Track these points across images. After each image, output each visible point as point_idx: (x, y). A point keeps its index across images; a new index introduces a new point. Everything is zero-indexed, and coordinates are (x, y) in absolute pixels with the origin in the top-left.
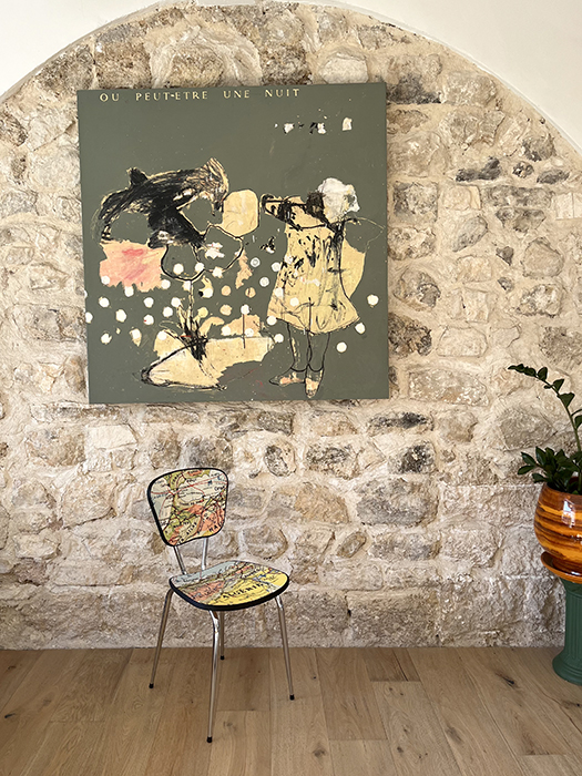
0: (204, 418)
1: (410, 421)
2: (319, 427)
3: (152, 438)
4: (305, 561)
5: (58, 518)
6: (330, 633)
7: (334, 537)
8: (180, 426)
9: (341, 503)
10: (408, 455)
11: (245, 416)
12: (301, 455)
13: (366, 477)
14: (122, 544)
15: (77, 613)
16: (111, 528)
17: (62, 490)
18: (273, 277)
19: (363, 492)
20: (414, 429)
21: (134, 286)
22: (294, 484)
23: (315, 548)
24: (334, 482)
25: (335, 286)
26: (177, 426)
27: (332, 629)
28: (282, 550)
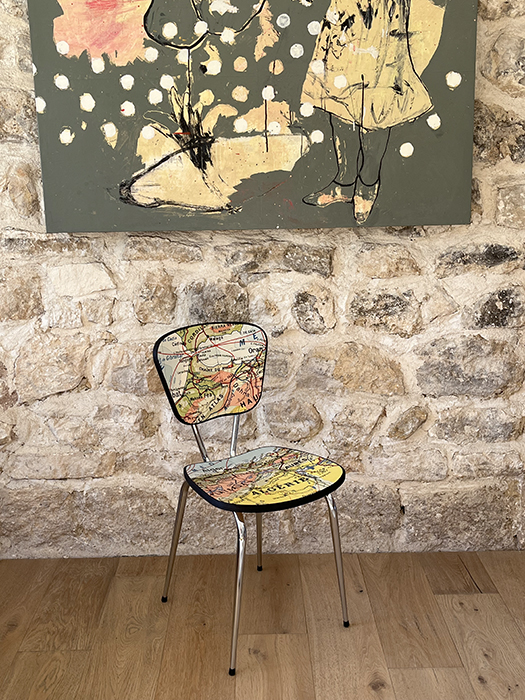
0: (210, 254)
1: (496, 255)
2: (370, 266)
3: (137, 281)
4: (346, 445)
5: (10, 391)
6: (376, 535)
7: (384, 413)
8: (175, 266)
9: (395, 368)
10: (491, 303)
11: (267, 252)
12: (343, 304)
13: (431, 333)
14: (100, 425)
15: (43, 514)
16: (83, 405)
17: (14, 354)
18: (310, 43)
19: (426, 353)
20: (500, 268)
21: (105, 57)
22: (333, 345)
23: (360, 427)
24: (387, 340)
25: (399, 57)
26: (171, 265)
27: (380, 530)
28: (315, 430)
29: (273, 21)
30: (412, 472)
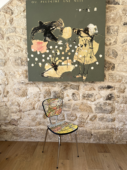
0: (57, 86)
1: (109, 87)
2: (86, 89)
3: (44, 90)
4: (81, 122)
5: (21, 110)
7: (89, 116)
8: (51, 88)
9: (90, 107)
10: (108, 96)
11: (67, 86)
12: (81, 95)
13: (97, 101)
14: (36, 116)
15: (25, 133)
16: (34, 112)
17: (22, 103)
18: (75, 49)
19: (96, 105)
20: (110, 89)
21: (40, 52)
22: (79, 103)
23: (84, 118)
24: (89, 102)
25: (91, 52)
26: (50, 87)
27: (88, 138)
28: (76, 119)
29: (69, 46)
30: (94, 127)
